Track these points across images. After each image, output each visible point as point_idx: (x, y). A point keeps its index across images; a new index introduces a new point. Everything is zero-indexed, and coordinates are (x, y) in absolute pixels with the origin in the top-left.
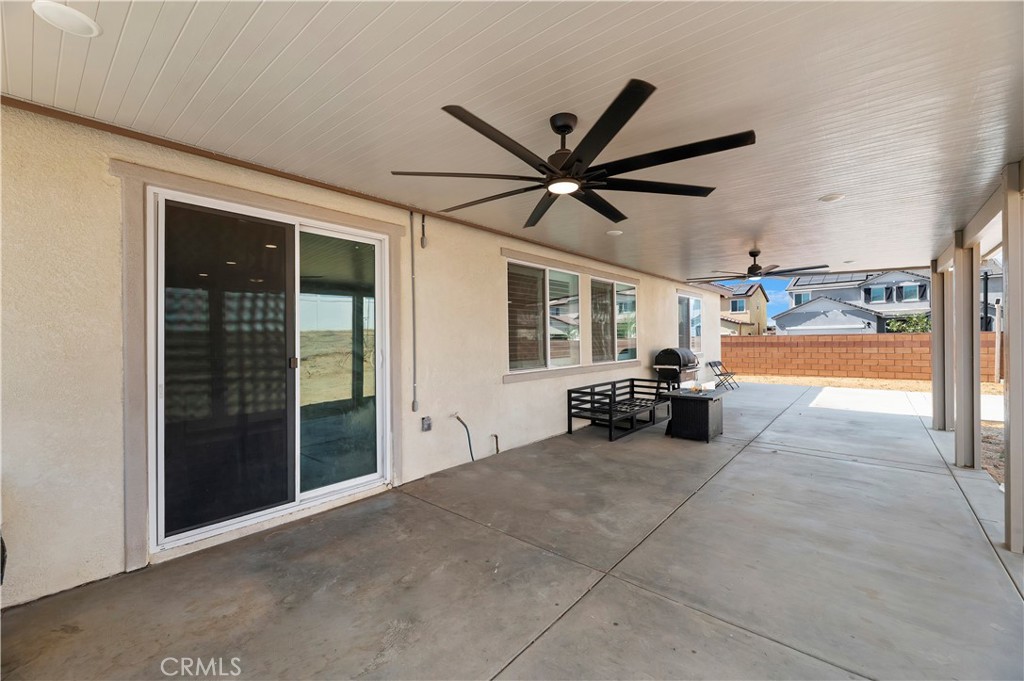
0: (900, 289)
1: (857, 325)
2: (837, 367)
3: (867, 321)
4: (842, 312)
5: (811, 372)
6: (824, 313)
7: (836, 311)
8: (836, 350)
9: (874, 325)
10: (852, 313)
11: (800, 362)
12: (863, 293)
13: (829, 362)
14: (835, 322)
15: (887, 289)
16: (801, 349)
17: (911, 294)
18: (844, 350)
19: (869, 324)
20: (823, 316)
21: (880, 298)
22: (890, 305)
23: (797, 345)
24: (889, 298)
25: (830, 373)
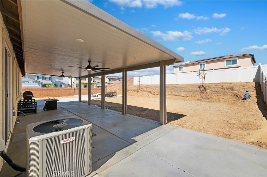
0: (45, 77)
1: (37, 85)
2: (47, 95)
3: (39, 84)
4: (33, 82)
5: (40, 97)
6: (28, 81)
7: (31, 81)
8: (47, 91)
9: (41, 85)
10: (35, 82)
11: (38, 94)
12: (36, 77)
13: (45, 94)
14: (31, 84)
15: (42, 77)
16: (38, 91)
17: (47, 78)
18: (48, 91)
19: (40, 85)
20: (27, 82)
21: (41, 79)
22: (43, 81)
23: (37, 90)
24: (43, 79)
25: (45, 96)
